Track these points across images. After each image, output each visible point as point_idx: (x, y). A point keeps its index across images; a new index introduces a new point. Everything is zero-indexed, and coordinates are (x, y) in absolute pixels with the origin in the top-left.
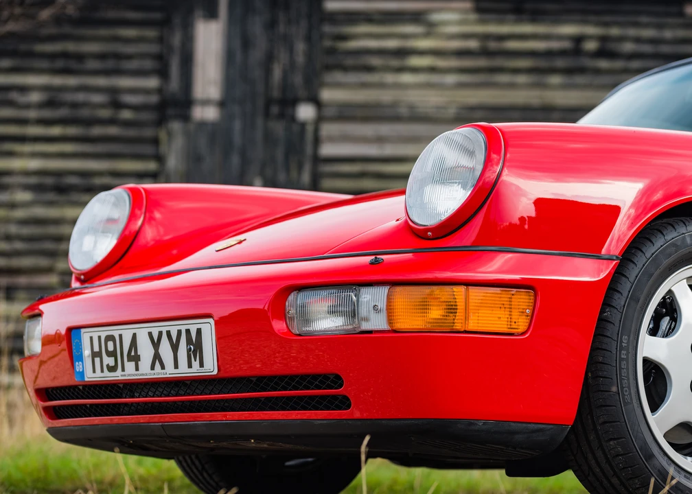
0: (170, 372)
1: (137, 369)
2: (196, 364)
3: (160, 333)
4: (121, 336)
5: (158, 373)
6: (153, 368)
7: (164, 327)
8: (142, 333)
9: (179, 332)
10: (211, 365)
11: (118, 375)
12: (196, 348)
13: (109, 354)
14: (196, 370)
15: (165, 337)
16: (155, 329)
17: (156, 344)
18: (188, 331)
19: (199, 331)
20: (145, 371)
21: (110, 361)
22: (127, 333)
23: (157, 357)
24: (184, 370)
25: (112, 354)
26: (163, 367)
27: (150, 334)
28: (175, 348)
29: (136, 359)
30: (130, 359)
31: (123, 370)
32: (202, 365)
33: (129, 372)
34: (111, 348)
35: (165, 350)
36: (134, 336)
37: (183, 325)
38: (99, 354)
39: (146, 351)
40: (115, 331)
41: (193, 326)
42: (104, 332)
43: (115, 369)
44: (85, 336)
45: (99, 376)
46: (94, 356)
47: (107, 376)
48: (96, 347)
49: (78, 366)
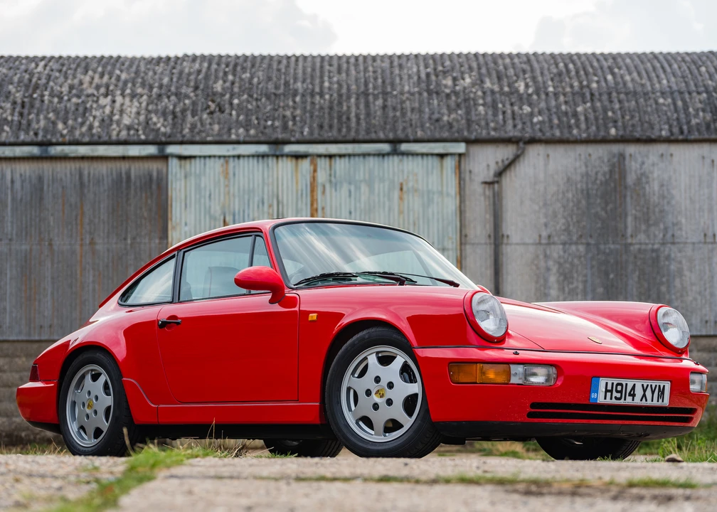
0: (649, 403)
1: (633, 400)
2: (660, 400)
3: (648, 385)
4: (627, 384)
5: (644, 403)
6: (641, 400)
7: (649, 383)
8: (638, 384)
9: (656, 386)
10: (667, 401)
11: (622, 402)
12: (662, 392)
13: (617, 391)
14: (660, 403)
15: (649, 387)
16: (645, 383)
17: (645, 391)
18: (659, 386)
19: (664, 386)
20: (637, 401)
21: (618, 395)
22: (631, 383)
23: (644, 395)
24: (655, 403)
25: (621, 392)
26: (646, 401)
27: (643, 385)
28: (653, 392)
29: (633, 395)
30: (630, 395)
31: (625, 400)
32: (663, 401)
33: (629, 400)
36: (635, 385)
37: (658, 383)
38: (611, 391)
39: (639, 392)
40: (624, 382)
41: (662, 383)
43: (620, 399)
44: (603, 382)
45: (608, 401)
46: (607, 391)
47: (614, 402)
48: (609, 388)
49: (593, 396)
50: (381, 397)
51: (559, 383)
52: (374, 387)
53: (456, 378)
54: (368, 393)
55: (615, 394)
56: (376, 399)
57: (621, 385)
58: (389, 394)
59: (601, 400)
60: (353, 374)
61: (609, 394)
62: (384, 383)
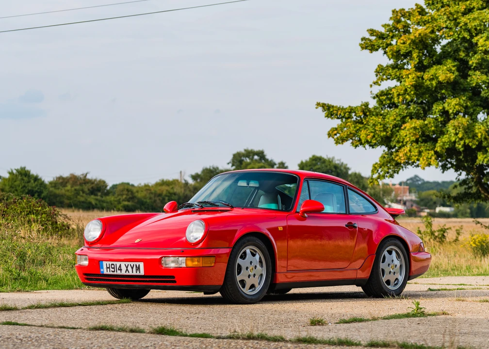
0: (131, 273)
1: (121, 272)
2: (138, 272)
5: (127, 273)
7: (129, 263)
8: (123, 264)
9: (134, 265)
10: (142, 273)
11: (115, 273)
12: (138, 268)
13: (112, 268)
14: (138, 273)
15: (129, 266)
16: (127, 263)
17: (127, 267)
18: (136, 265)
19: (139, 265)
20: (123, 273)
21: (113, 270)
22: (118, 264)
23: (127, 270)
24: (135, 273)
25: (114, 268)
26: (129, 272)
27: (125, 264)
28: (132, 268)
29: (121, 270)
30: (119, 270)
31: (117, 272)
32: (140, 272)
33: (119, 273)
34: (113, 266)
35: (130, 268)
36: (120, 264)
37: (135, 263)
38: (109, 268)
39: (124, 268)
40: (115, 263)
42: (111, 263)
43: (114, 272)
45: (109, 273)
46: (107, 268)
47: (111, 273)
48: (108, 266)
49: (102, 270)
55: (111, 269)
57: (113, 264)
59: (105, 272)
61: (108, 269)
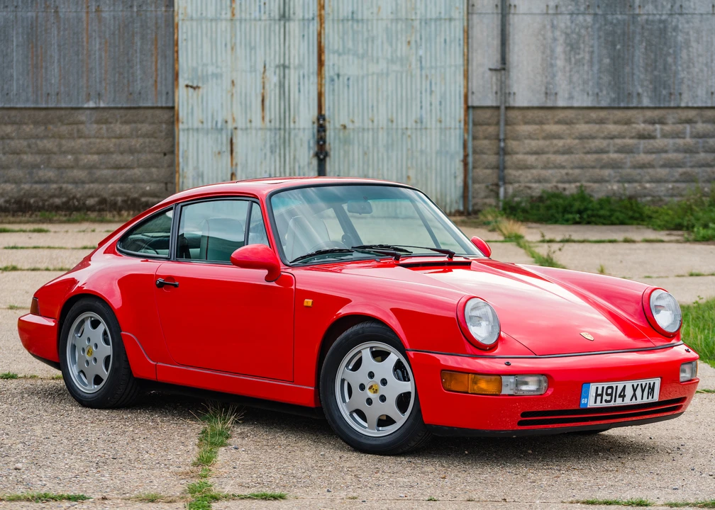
0: (639, 401)
1: (623, 401)
2: (650, 397)
3: (638, 385)
4: (617, 387)
5: (634, 402)
6: (631, 400)
7: (640, 382)
8: (629, 385)
9: (646, 384)
10: (656, 397)
11: (612, 404)
12: (652, 389)
13: (607, 394)
15: (639, 387)
16: (636, 383)
17: (635, 390)
18: (650, 383)
19: (654, 383)
20: (627, 401)
21: (609, 398)
23: (634, 395)
24: (645, 400)
25: (610, 395)
26: (636, 399)
27: (633, 385)
28: (643, 391)
29: (623, 397)
30: (620, 396)
31: (615, 401)
32: (652, 398)
33: (619, 402)
34: (609, 391)
35: (639, 392)
36: (625, 386)
37: (648, 381)
38: (601, 395)
39: (629, 392)
43: (610, 401)
44: (593, 387)
45: (599, 405)
46: (597, 395)
47: (604, 404)
48: (600, 392)
49: (583, 401)
50: (374, 392)
51: (549, 393)
52: (368, 382)
53: (447, 385)
54: (362, 387)
55: (605, 397)
56: (370, 394)
57: (612, 388)
58: (383, 390)
59: (591, 404)
60: (347, 366)
61: (599, 398)
62: (377, 379)
